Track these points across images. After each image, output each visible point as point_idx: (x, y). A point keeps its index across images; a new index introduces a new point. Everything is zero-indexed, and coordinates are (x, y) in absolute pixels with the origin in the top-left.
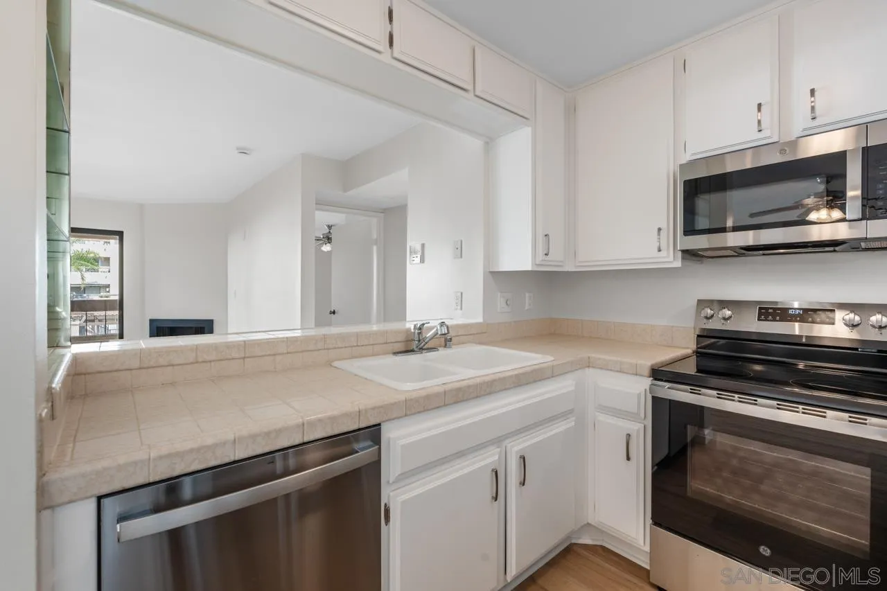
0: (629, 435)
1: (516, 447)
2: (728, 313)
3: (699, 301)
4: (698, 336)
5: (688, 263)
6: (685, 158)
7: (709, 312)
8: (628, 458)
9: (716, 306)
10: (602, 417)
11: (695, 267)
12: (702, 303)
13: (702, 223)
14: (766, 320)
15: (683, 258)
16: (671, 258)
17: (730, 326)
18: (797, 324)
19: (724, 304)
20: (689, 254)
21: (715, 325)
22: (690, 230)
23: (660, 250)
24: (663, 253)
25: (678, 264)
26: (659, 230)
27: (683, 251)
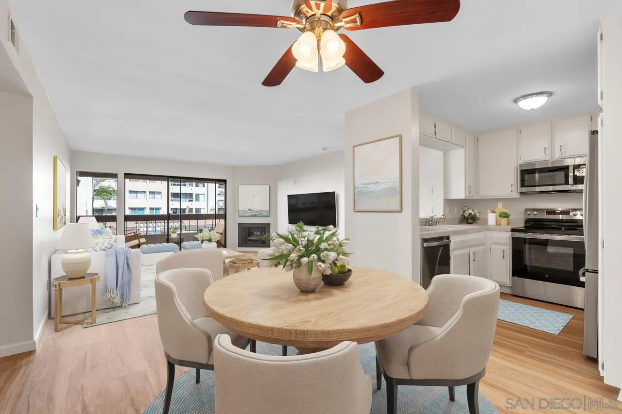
0: (504, 251)
1: (472, 250)
2: (536, 213)
3: (526, 209)
4: (525, 221)
5: (522, 196)
6: (521, 162)
7: (529, 213)
8: (504, 258)
9: (531, 211)
10: (494, 246)
11: (525, 197)
12: (526, 210)
13: (526, 183)
14: (549, 214)
15: (520, 195)
16: (516, 195)
17: (536, 217)
18: (560, 215)
19: (534, 210)
20: (522, 193)
21: (531, 217)
22: (523, 185)
23: (512, 192)
24: (513, 193)
25: (518, 196)
26: (512, 185)
27: (520, 192)
